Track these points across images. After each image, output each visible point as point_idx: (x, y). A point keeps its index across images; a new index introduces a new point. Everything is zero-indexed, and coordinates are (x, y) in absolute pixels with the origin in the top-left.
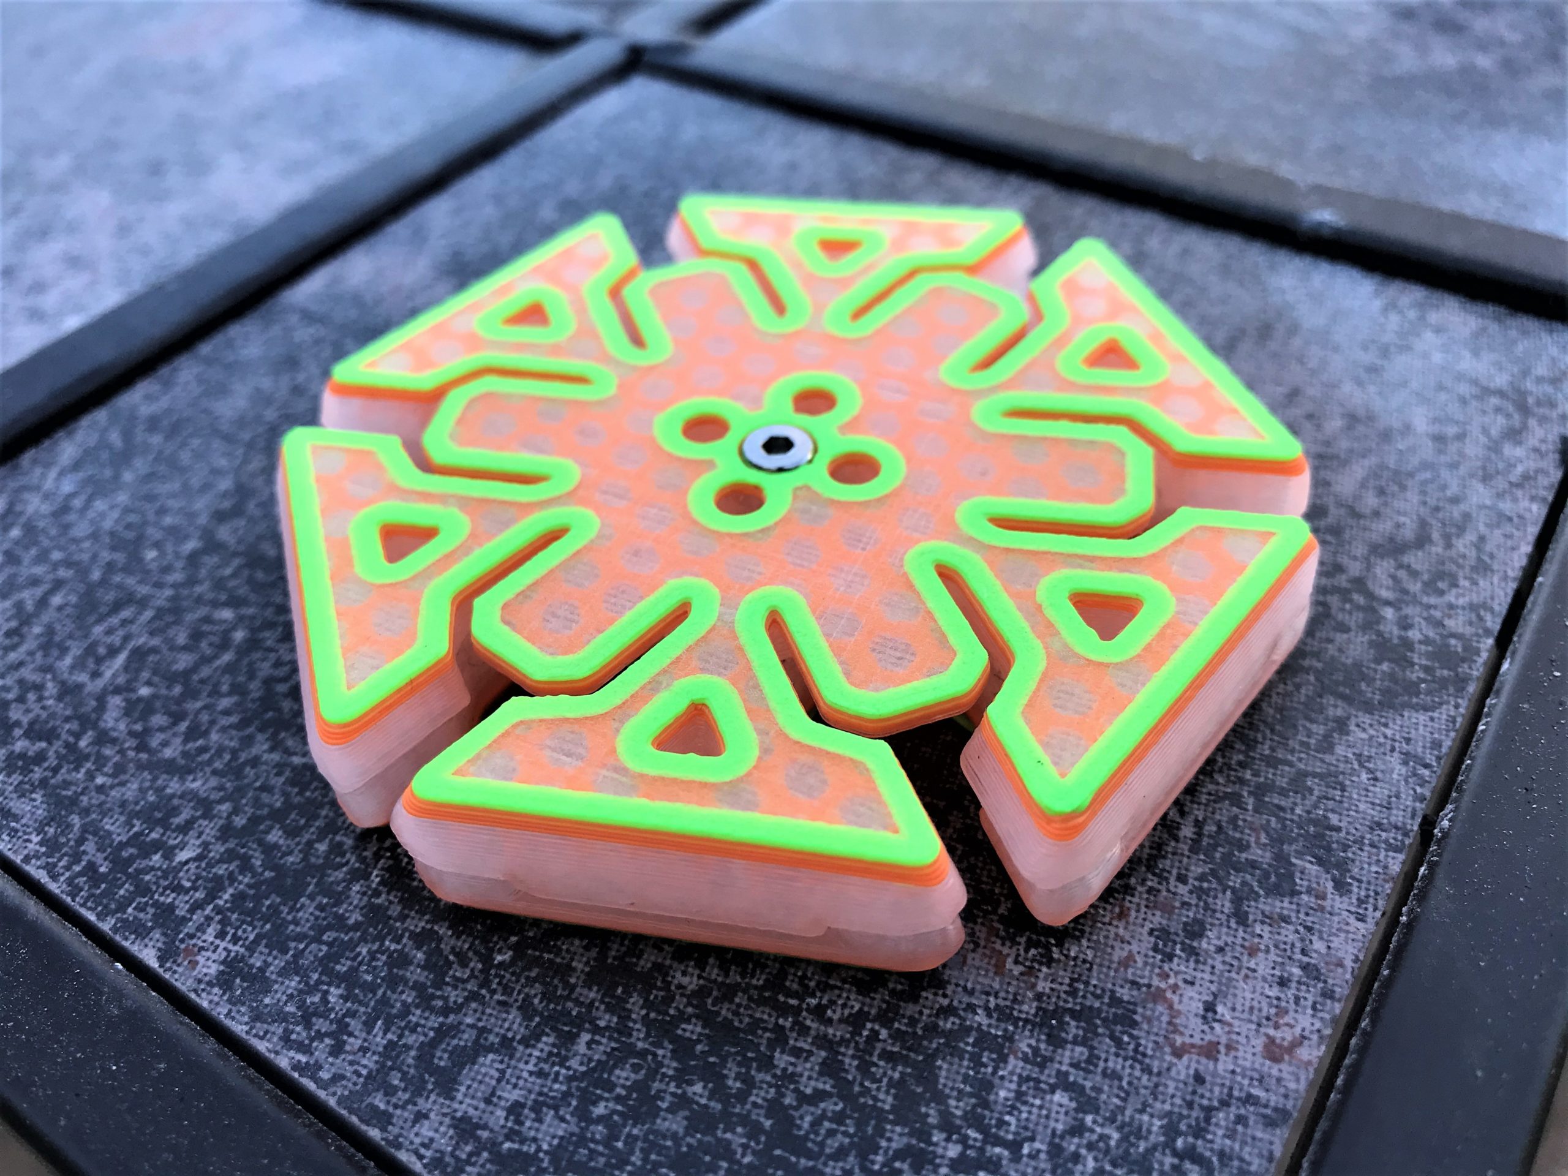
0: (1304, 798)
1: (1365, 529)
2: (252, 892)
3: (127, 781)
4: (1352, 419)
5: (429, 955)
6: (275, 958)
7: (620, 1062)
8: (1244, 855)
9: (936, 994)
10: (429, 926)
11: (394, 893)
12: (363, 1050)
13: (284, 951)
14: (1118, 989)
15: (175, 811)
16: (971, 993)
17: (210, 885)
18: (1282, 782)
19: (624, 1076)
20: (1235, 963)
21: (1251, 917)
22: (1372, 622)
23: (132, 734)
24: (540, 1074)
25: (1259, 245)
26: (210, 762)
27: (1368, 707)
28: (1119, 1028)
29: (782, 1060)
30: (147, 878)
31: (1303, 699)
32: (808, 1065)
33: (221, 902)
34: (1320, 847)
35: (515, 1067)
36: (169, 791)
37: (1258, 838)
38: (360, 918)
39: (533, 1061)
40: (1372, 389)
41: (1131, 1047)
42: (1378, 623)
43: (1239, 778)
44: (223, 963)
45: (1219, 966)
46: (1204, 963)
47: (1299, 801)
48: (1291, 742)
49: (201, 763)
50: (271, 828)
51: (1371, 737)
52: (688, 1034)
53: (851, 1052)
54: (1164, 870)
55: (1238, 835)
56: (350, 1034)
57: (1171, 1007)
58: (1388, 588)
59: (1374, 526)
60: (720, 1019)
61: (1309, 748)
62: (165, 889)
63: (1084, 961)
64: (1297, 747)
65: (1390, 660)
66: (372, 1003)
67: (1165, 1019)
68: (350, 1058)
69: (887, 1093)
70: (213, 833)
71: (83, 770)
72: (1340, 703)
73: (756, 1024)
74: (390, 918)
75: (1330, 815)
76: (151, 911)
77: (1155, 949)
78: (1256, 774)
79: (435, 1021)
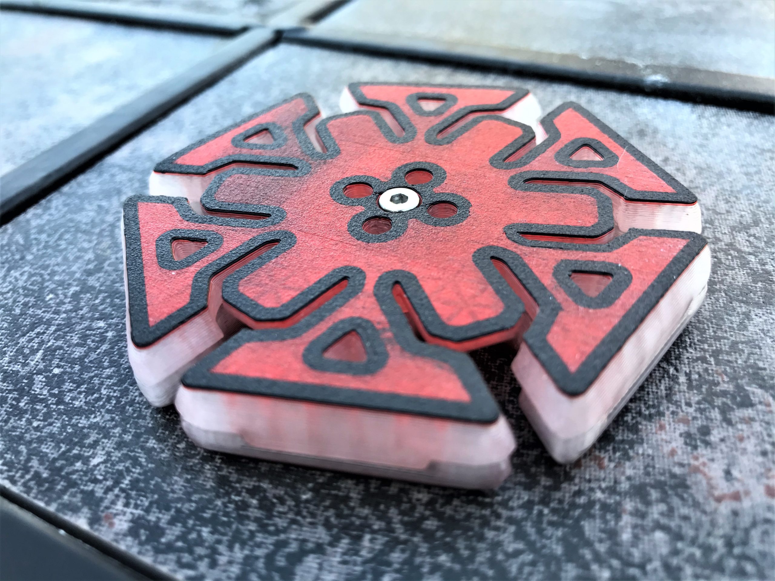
0: (740, 355)
1: (726, 220)
2: (142, 477)
3: (54, 422)
4: (700, 170)
5: (260, 500)
6: (164, 514)
7: (392, 550)
8: (718, 389)
9: (570, 484)
10: (257, 484)
11: (231, 467)
12: (230, 563)
13: (168, 509)
14: (671, 468)
15: (87, 436)
16: (589, 481)
17: (114, 476)
18: (726, 348)
19: (396, 557)
20: (733, 446)
21: (734, 422)
22: (744, 264)
23: (53, 395)
24: (344, 562)
25: (626, 95)
26: (103, 406)
27: (758, 305)
28: (680, 490)
29: (490, 534)
30: (74, 477)
31: (722, 305)
32: (506, 535)
33: (123, 486)
34: (758, 379)
35: (328, 560)
36: (80, 425)
37: (723, 378)
38: (213, 484)
39: (338, 555)
40: (705, 154)
41: (690, 500)
42: (749, 264)
43: (702, 349)
44: (132, 521)
45: (725, 450)
46: (716, 448)
47: (738, 356)
48: (723, 327)
49: (97, 407)
50: (148, 439)
51: (765, 321)
52: (429, 527)
53: (529, 524)
54: (676, 401)
55: (711, 378)
56: (220, 554)
57: (705, 475)
58: (748, 246)
59: (729, 218)
60: (446, 515)
61: (734, 329)
62: (87, 481)
63: (649, 456)
64: (728, 330)
65: (761, 281)
66: (230, 534)
67: (704, 482)
68: (223, 568)
69: (557, 544)
70: (112, 446)
71: (24, 419)
72: (742, 304)
73: (469, 516)
74: (231, 482)
75: (757, 362)
76: (79, 496)
77: (686, 444)
78: (710, 345)
79: (272, 540)
